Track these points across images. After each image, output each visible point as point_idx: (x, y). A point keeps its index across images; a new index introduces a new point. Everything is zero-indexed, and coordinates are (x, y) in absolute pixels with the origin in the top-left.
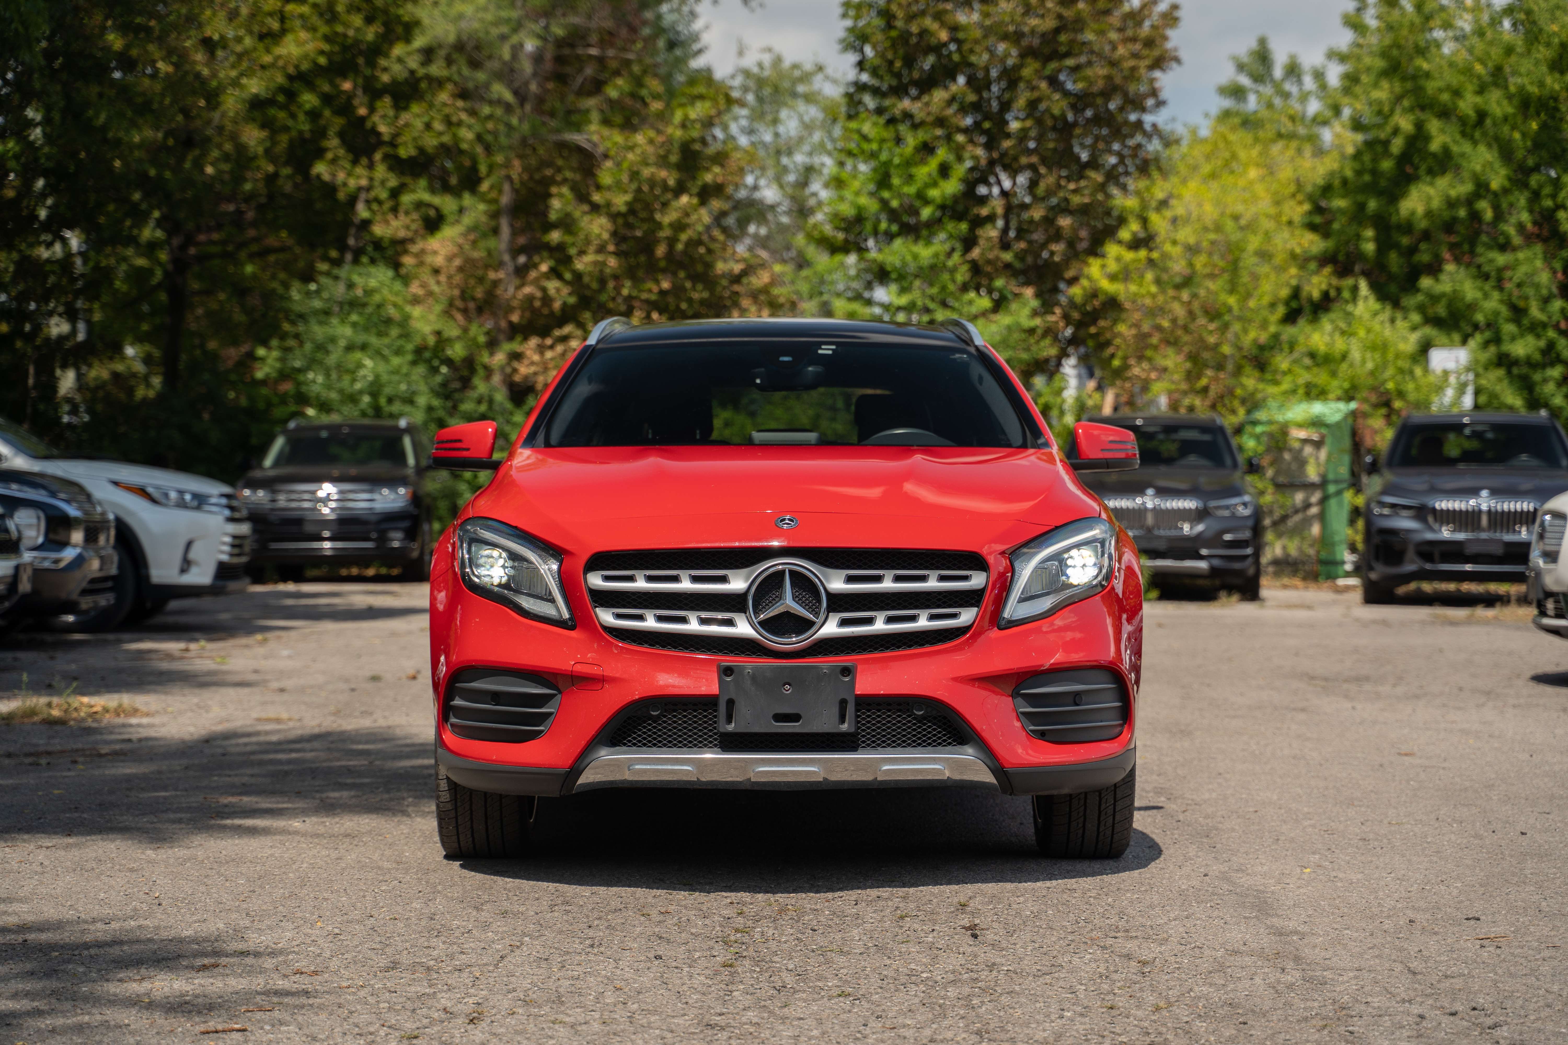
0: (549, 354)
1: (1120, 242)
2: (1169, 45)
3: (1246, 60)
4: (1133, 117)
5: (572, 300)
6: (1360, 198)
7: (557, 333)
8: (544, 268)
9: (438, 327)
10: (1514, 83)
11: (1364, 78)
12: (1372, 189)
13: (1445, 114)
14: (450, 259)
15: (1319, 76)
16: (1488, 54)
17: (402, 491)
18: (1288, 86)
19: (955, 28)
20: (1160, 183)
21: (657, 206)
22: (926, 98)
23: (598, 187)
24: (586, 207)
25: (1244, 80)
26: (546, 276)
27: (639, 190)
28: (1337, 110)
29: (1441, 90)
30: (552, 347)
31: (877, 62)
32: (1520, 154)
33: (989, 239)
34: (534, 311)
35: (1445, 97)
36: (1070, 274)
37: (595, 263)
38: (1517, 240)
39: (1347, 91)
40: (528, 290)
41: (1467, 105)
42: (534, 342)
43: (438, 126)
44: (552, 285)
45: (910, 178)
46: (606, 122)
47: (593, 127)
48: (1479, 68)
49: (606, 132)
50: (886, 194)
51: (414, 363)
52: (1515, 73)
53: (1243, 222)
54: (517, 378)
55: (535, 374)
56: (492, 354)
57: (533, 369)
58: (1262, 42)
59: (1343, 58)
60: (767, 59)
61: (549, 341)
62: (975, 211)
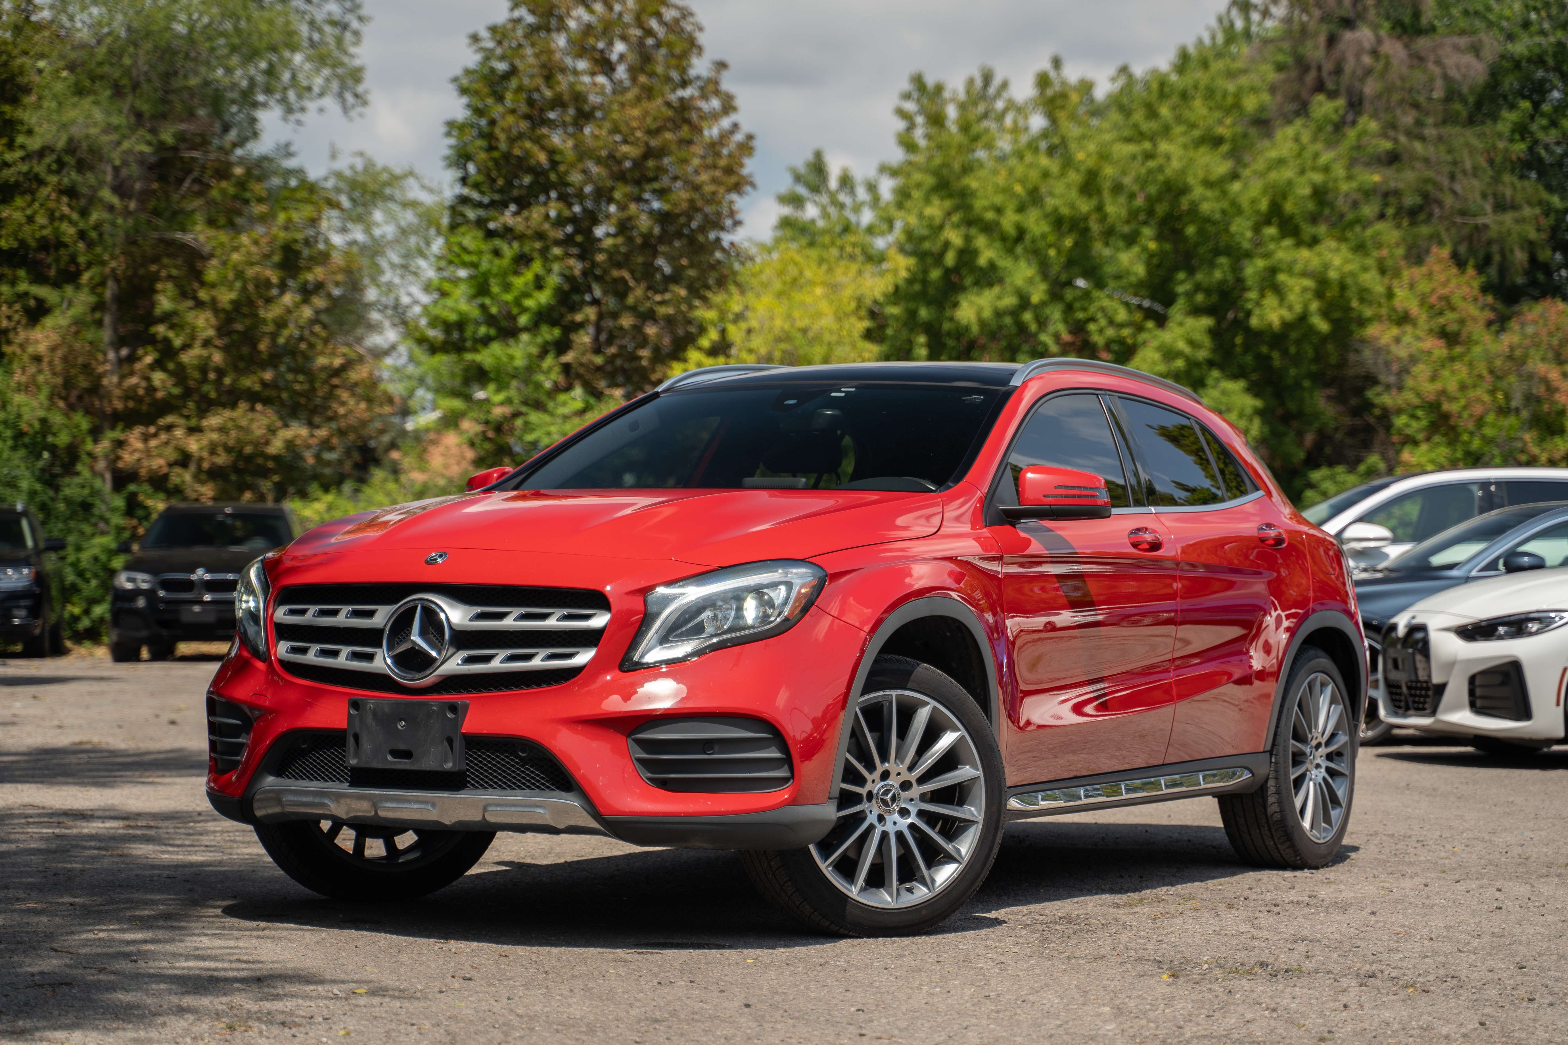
0: (153, 443)
1: (700, 349)
2: (745, 171)
3: (802, 170)
4: (712, 236)
5: (176, 391)
6: (912, 305)
7: (162, 422)
8: (149, 359)
9: (41, 414)
10: (1050, 202)
11: (916, 194)
12: (923, 297)
13: (989, 228)
14: (53, 349)
15: (872, 188)
16: (1026, 176)
17: (25, 571)
18: (843, 197)
19: (552, 152)
20: (737, 297)
21: (260, 303)
22: (525, 213)
23: (203, 284)
24: (190, 303)
25: (802, 190)
26: (153, 367)
27: (244, 288)
28: (890, 223)
29: (986, 209)
30: (155, 435)
31: (480, 178)
32: (1055, 269)
33: (583, 344)
34: (139, 400)
35: (990, 215)
36: (654, 377)
37: (200, 357)
38: (1054, 348)
39: (900, 206)
40: (134, 380)
41: (1009, 221)
42: (138, 430)
43: (41, 220)
44: (158, 377)
45: (507, 287)
46: (211, 222)
47: (198, 228)
48: (1018, 189)
49: (211, 232)
50: (487, 301)
51: (14, 448)
52: (1051, 194)
53: (811, 334)
54: (120, 464)
55: (139, 460)
56: (96, 441)
57: (136, 456)
58: (818, 155)
59: (894, 173)
60: (359, 164)
61: (152, 430)
62: (569, 317)
